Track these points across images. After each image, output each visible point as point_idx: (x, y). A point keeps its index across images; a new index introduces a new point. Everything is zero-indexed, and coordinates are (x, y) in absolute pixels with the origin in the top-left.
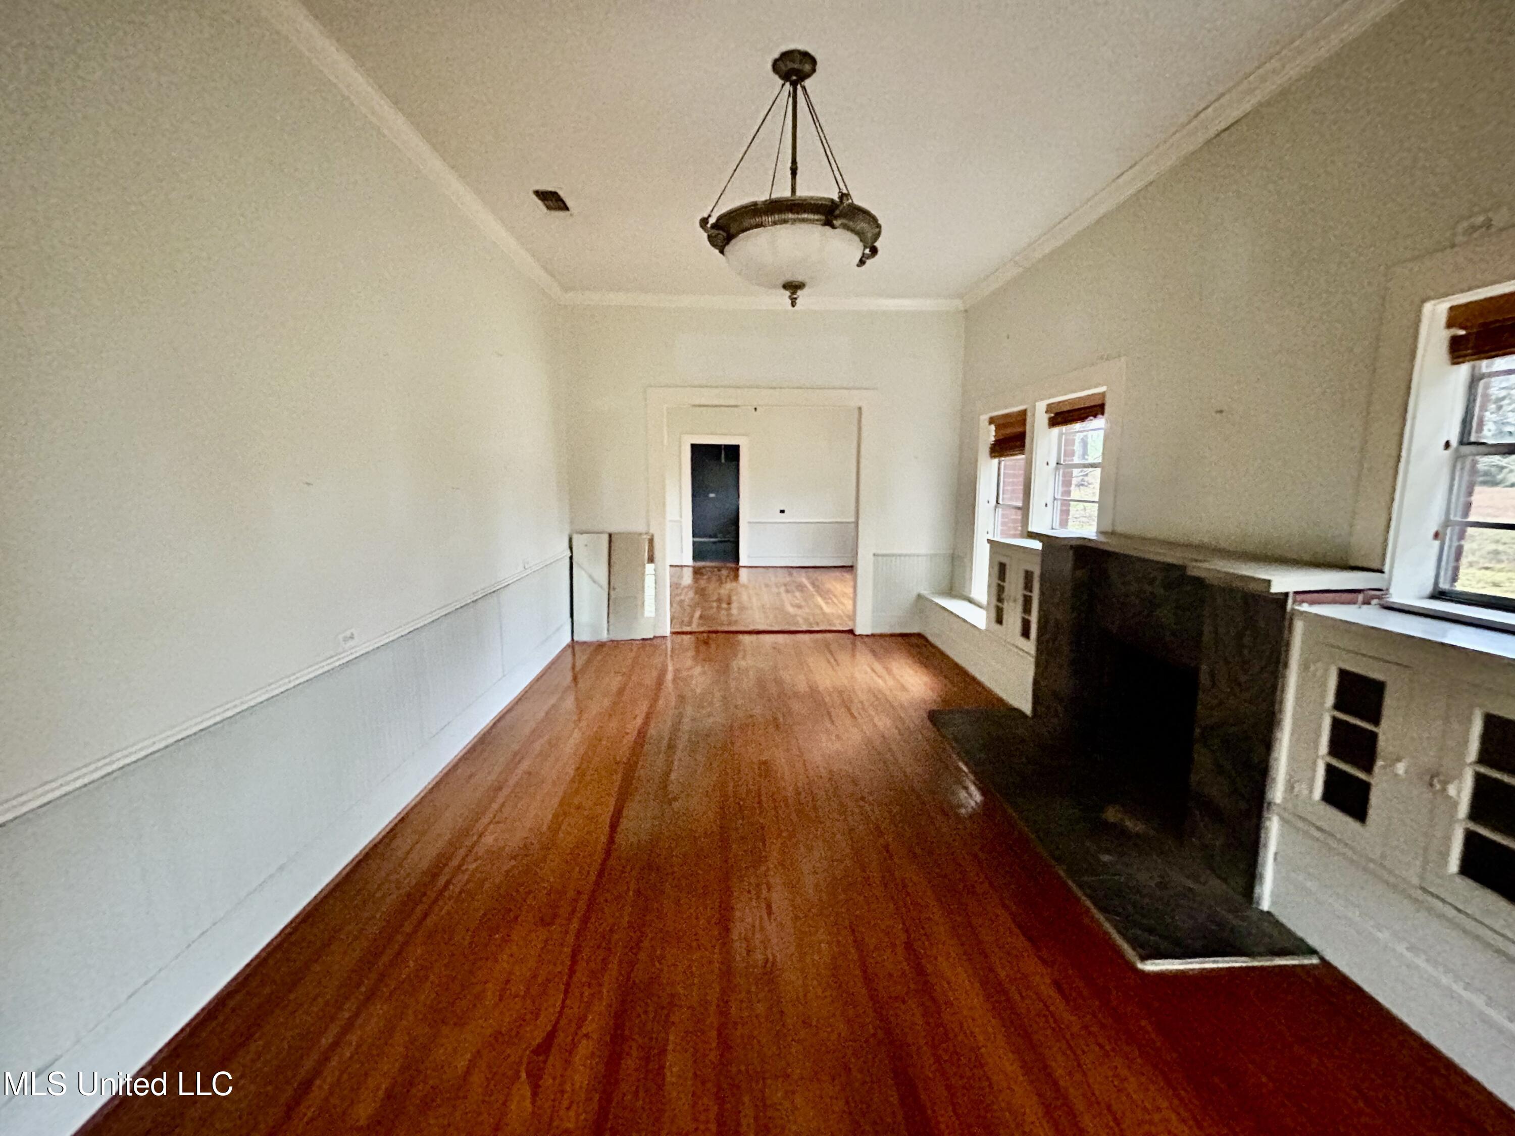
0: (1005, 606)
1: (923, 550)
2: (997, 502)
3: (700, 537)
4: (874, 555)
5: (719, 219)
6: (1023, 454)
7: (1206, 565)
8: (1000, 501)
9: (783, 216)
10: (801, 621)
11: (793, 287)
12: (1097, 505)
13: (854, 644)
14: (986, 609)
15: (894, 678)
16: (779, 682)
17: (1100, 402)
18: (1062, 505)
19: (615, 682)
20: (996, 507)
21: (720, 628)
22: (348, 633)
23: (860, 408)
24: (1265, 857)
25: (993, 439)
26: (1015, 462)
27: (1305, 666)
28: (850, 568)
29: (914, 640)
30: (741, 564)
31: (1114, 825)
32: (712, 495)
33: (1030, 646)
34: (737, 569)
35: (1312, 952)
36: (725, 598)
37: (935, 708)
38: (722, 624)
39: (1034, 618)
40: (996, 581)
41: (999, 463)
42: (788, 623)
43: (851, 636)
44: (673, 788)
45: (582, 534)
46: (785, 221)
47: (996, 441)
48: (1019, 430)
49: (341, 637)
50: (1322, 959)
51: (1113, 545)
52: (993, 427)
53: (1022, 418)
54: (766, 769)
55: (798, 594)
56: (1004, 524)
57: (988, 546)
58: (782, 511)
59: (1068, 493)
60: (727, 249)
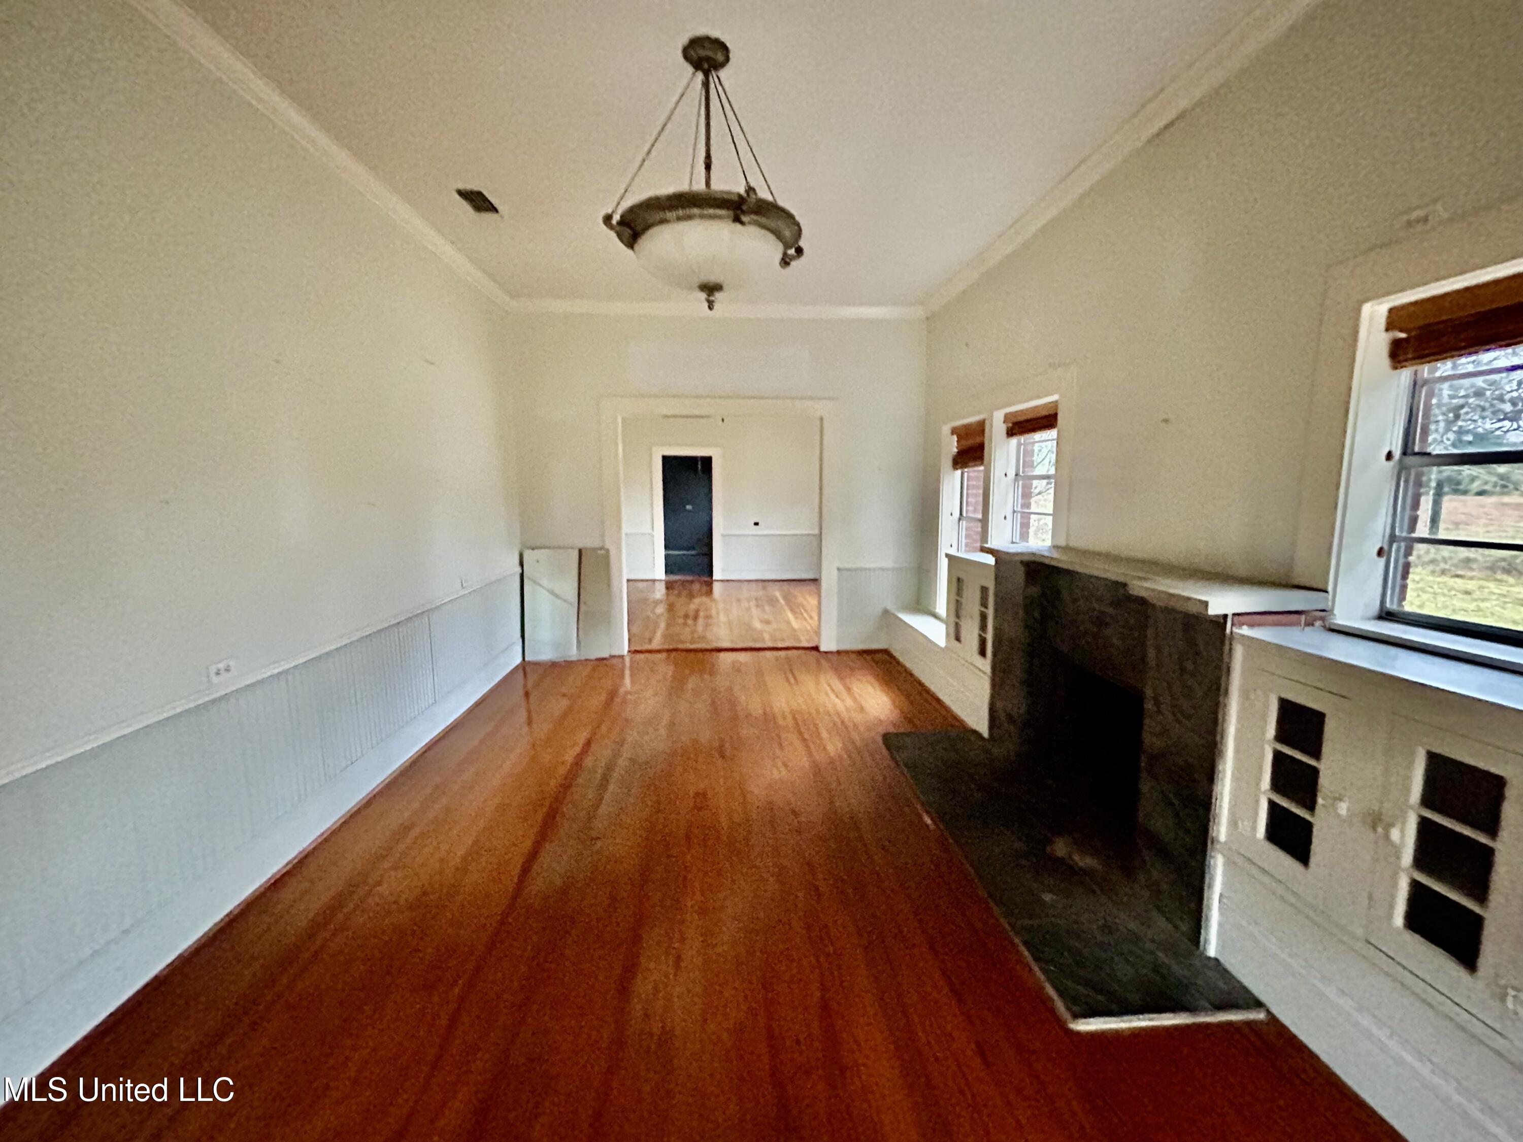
0: (962, 623)
1: (889, 563)
2: (961, 514)
3: (672, 549)
4: (839, 569)
5: (622, 216)
6: (982, 464)
7: (1147, 585)
8: (964, 514)
9: (688, 211)
10: (766, 636)
11: (711, 289)
12: (1051, 517)
13: (818, 663)
14: (946, 622)
15: (855, 700)
16: (733, 703)
17: (1051, 412)
18: (1022, 517)
19: (558, 706)
20: (960, 519)
21: (681, 646)
22: (221, 666)
23: (822, 419)
24: (1210, 898)
25: (956, 450)
26: (975, 472)
27: (1245, 695)
28: (815, 581)
29: (879, 656)
30: (714, 578)
31: (1060, 861)
32: (689, 507)
33: (986, 665)
34: (710, 584)
35: (1258, 1004)
36: (691, 613)
37: (892, 730)
38: (682, 642)
39: (989, 637)
40: (954, 597)
41: (962, 474)
42: (755, 640)
43: (814, 653)
44: (599, 825)
45: (533, 549)
46: (690, 217)
47: (958, 452)
48: (978, 440)
49: (213, 669)
50: (1269, 1012)
51: (1064, 561)
52: (955, 438)
53: (980, 429)
54: (702, 799)
55: (767, 608)
56: (967, 536)
57: (946, 560)
58: (756, 524)
59: (1028, 505)
60: (636, 247)
